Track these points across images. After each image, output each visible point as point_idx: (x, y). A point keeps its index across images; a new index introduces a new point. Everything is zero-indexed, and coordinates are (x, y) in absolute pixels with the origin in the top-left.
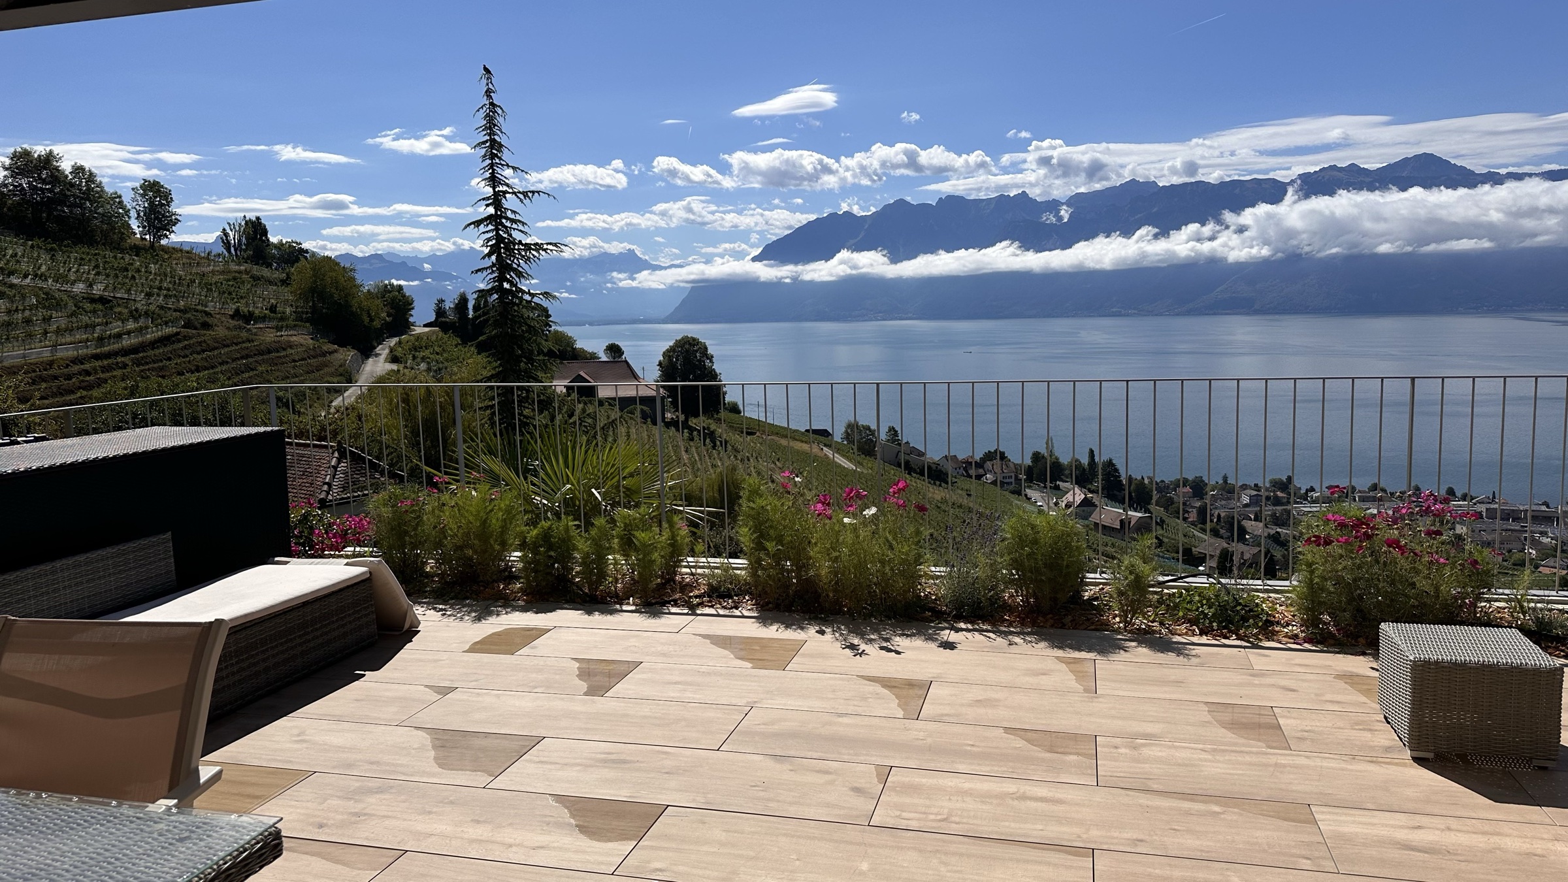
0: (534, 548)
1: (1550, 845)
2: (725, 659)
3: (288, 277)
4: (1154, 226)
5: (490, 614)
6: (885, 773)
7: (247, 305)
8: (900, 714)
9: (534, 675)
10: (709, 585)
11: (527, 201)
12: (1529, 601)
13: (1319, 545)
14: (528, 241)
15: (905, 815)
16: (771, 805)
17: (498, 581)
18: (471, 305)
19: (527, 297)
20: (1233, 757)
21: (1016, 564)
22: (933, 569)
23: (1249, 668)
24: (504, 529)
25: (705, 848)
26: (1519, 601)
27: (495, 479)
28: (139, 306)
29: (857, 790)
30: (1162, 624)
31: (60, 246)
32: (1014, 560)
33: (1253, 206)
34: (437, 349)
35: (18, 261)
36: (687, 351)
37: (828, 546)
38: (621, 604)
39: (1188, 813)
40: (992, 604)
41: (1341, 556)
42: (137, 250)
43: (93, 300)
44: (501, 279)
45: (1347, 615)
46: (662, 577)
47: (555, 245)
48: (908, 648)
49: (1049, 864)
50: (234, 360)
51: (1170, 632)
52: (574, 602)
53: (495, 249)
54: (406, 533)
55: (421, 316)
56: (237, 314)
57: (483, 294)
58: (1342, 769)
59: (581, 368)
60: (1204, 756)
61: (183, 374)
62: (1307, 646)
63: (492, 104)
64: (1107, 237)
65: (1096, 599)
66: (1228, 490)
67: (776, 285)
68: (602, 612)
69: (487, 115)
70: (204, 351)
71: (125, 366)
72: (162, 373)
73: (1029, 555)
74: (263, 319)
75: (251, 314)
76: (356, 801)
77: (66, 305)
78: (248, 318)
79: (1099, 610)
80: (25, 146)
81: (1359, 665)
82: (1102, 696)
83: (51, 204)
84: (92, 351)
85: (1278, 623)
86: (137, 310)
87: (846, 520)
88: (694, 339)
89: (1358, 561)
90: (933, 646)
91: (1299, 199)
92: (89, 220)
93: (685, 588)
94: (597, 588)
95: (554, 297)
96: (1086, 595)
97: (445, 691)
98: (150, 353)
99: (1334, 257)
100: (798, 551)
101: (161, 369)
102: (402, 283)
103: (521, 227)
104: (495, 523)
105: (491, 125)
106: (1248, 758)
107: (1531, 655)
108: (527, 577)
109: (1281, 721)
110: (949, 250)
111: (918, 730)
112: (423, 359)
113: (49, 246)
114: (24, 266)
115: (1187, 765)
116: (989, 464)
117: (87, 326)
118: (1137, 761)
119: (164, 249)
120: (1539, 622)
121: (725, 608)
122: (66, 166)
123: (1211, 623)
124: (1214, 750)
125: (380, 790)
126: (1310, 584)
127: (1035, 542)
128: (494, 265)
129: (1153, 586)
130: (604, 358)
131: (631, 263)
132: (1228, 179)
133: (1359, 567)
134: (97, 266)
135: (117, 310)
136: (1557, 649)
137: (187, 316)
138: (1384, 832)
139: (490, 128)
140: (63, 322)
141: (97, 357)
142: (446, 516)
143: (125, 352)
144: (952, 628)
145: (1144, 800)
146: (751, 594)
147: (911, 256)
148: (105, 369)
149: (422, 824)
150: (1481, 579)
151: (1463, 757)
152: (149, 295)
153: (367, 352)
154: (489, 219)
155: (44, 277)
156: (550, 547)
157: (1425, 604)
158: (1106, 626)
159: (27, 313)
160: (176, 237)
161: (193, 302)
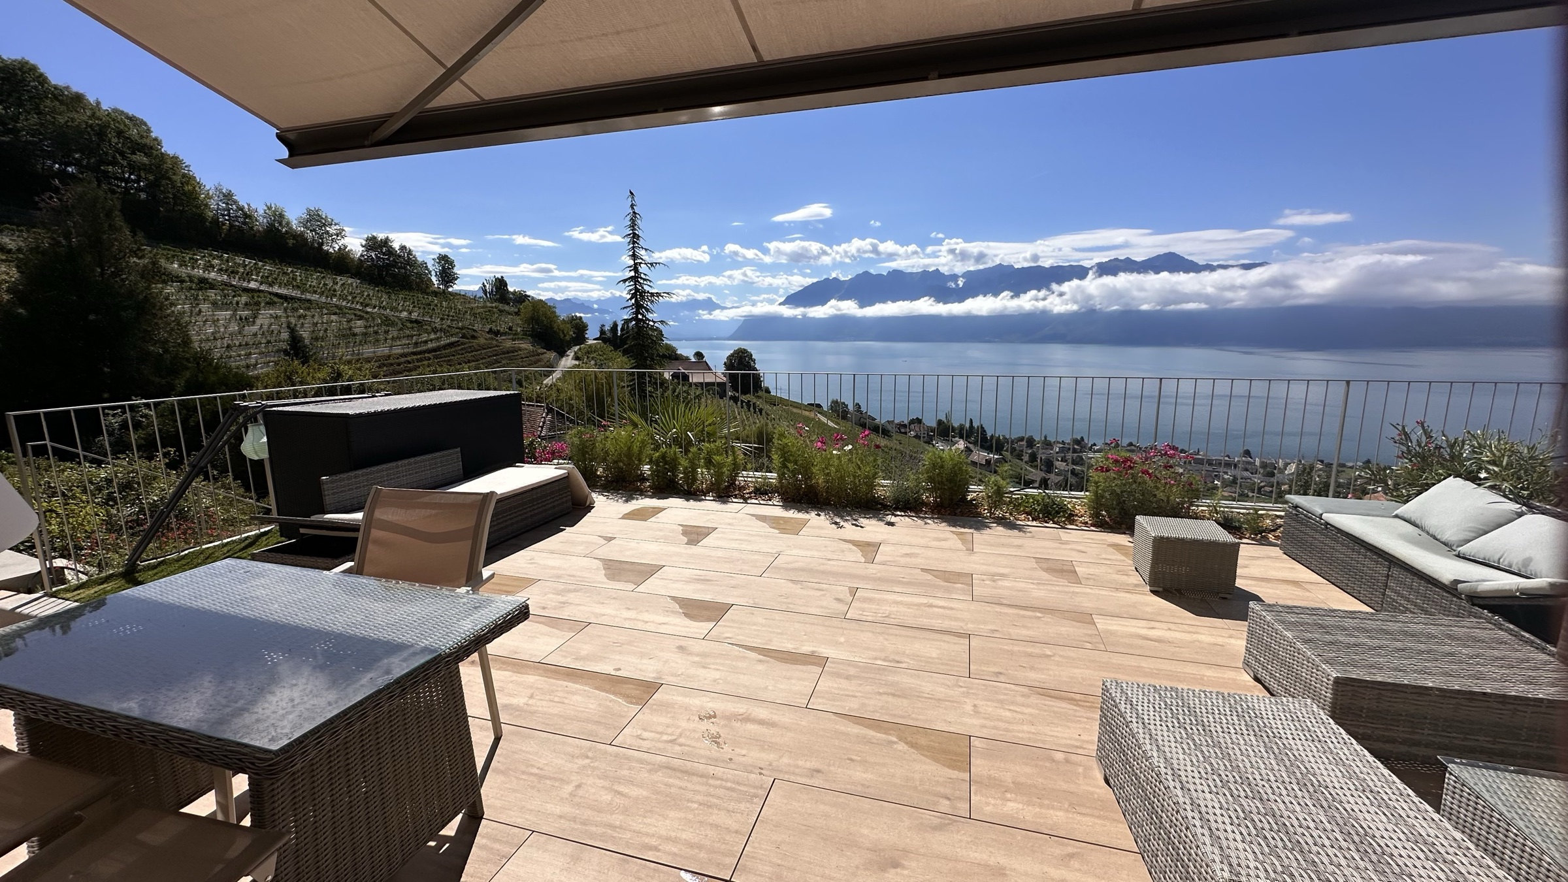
0: (657, 463)
1: (1227, 640)
2: (765, 528)
3: (519, 311)
4: (1011, 291)
5: (633, 499)
6: (854, 592)
7: (496, 326)
8: (863, 560)
9: (658, 533)
10: (755, 487)
11: (652, 268)
12: (1220, 507)
13: (1103, 472)
14: (653, 291)
15: (864, 613)
16: (790, 606)
17: (637, 481)
18: (619, 329)
19: (651, 323)
20: (1049, 587)
21: (931, 479)
22: (883, 481)
23: (1059, 540)
24: (640, 452)
25: (754, 627)
26: (1215, 507)
27: (635, 425)
28: (437, 325)
29: (838, 600)
30: (1011, 514)
31: (393, 290)
32: (930, 477)
33: (1069, 280)
34: (600, 353)
35: (370, 299)
36: (741, 357)
37: (823, 466)
38: (705, 496)
39: (1023, 616)
40: (916, 501)
41: (1115, 478)
42: (436, 294)
43: (411, 322)
44: (637, 313)
45: (1116, 511)
46: (728, 482)
47: (668, 293)
48: (867, 525)
49: (944, 641)
50: (489, 357)
51: (1015, 518)
52: (679, 494)
53: (634, 296)
54: (587, 452)
55: (592, 334)
56: (490, 331)
57: (627, 321)
58: (1110, 596)
59: (680, 365)
60: (1032, 586)
61: (461, 364)
62: (1092, 528)
63: (634, 212)
64: (985, 296)
65: (974, 500)
66: (1048, 444)
67: (793, 319)
68: (695, 500)
69: (632, 219)
70: (472, 351)
71: (429, 359)
72: (450, 363)
73: (938, 474)
74: (505, 334)
75: (498, 331)
76: (563, 596)
77: (397, 324)
78: (497, 333)
79: (976, 506)
80: (375, 234)
81: (1122, 539)
82: (976, 552)
83: (388, 267)
84: (411, 350)
85: (1077, 515)
86: (436, 327)
87: (834, 452)
88: (745, 350)
89: (1124, 481)
90: (882, 524)
91: (1096, 278)
92: (409, 276)
93: (741, 488)
94: (692, 487)
95: (667, 324)
96: (969, 498)
97: (610, 539)
98: (443, 352)
99: (1115, 311)
100: (806, 470)
101: (449, 361)
102: (582, 315)
103: (649, 283)
104: (635, 449)
105: (633, 225)
106: (1057, 588)
107: (1223, 536)
108: (653, 479)
109: (1077, 569)
110: (894, 301)
111: (872, 569)
112: (593, 358)
113: (387, 291)
114: (373, 302)
115: (1021, 591)
116: (912, 426)
117: (408, 336)
118: (996, 588)
119: (450, 293)
120: (1226, 519)
121: (764, 500)
122: (396, 246)
123: (1038, 514)
124: (1039, 584)
125: (575, 591)
126: (1096, 493)
127: (942, 467)
128: (633, 305)
129: (1006, 493)
130: (693, 360)
131: (710, 305)
132: (1056, 265)
133: (1125, 485)
134: (414, 303)
135: (425, 327)
136: (1235, 533)
137: (464, 331)
138: (1133, 630)
139: (633, 226)
140: (395, 334)
141: (414, 354)
142: (608, 444)
143: (429, 351)
144: (893, 514)
145: (998, 609)
146: (778, 493)
147: (871, 304)
148: (419, 360)
149: (599, 609)
150: (1194, 494)
151: (1179, 591)
152: (442, 319)
153: (562, 354)
154: (631, 278)
155: (384, 308)
156: (666, 463)
157: (1161, 507)
158: (980, 515)
159: (376, 328)
160: (457, 287)
161: (467, 323)
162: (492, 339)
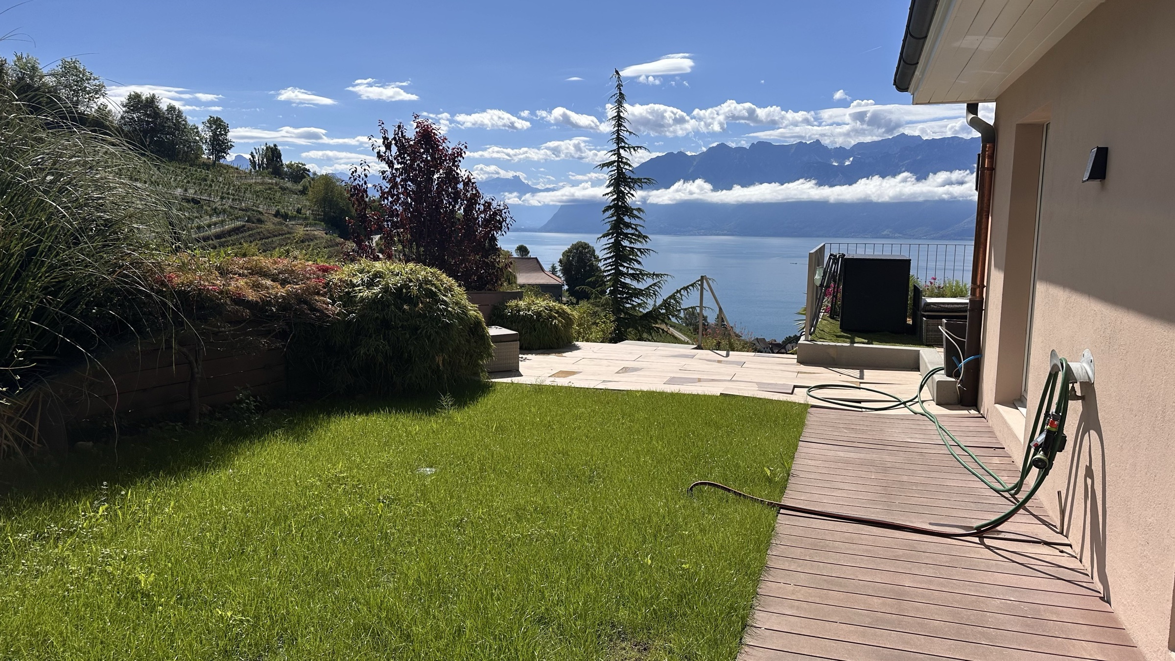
3: (304, 189)
7: (283, 208)
28: (217, 205)
36: (581, 253)
43: (189, 201)
56: (277, 214)
63: (621, 93)
74: (293, 218)
75: (286, 214)
83: (153, 131)
86: (217, 208)
88: (586, 244)
92: (178, 143)
119: (221, 166)
122: (163, 106)
130: (516, 256)
131: (518, 187)
134: (186, 177)
135: (205, 208)
137: (249, 213)
152: (222, 198)
154: (614, 163)
161: (250, 203)
162: (281, 224)
